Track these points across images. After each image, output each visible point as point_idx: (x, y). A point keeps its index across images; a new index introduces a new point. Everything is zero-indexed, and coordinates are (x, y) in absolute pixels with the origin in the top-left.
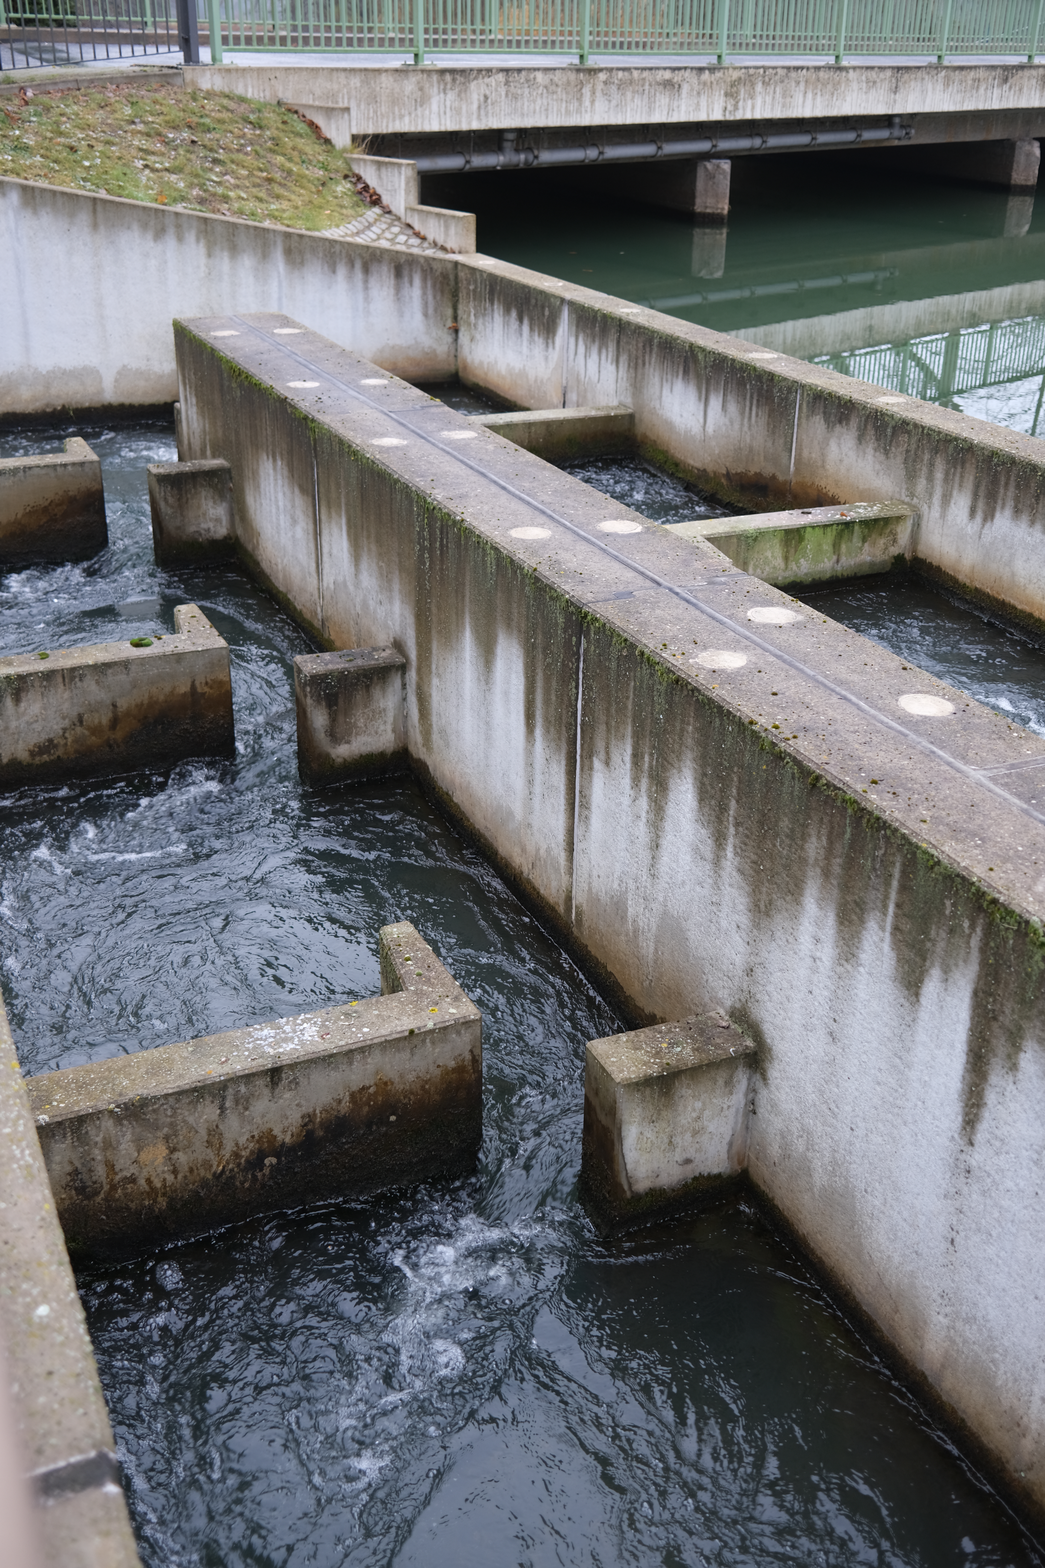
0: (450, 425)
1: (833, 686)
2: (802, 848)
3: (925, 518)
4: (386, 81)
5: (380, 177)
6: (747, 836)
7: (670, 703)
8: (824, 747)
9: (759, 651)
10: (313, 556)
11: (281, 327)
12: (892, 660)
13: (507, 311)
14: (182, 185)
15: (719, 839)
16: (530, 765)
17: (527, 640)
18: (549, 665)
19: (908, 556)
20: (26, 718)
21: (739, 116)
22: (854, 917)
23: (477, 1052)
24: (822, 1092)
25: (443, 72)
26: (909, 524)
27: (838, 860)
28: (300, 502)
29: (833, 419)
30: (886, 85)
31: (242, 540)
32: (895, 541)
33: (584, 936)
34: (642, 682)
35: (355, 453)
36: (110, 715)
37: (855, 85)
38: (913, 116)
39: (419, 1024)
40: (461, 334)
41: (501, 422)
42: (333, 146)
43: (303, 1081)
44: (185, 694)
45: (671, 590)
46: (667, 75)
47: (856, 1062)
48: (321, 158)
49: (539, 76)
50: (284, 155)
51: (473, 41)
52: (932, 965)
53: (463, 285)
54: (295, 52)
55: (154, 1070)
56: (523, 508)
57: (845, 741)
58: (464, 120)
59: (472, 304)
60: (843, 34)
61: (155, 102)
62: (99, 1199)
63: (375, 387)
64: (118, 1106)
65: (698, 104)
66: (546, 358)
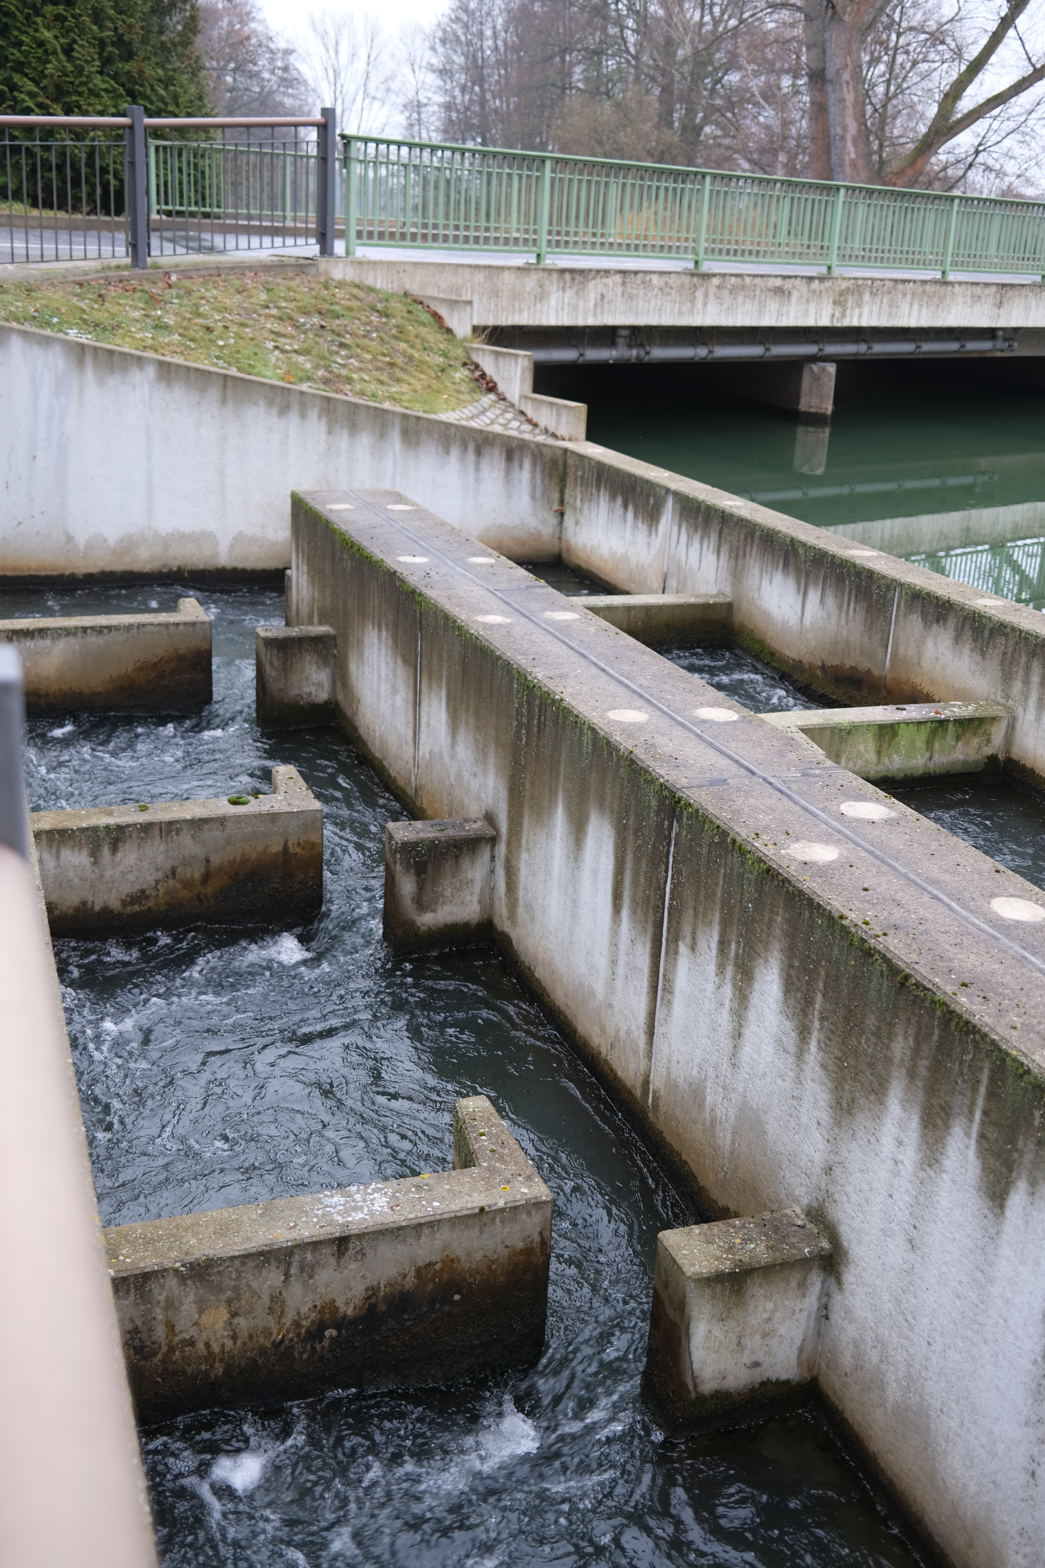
0: (553, 606)
1: (925, 885)
2: (888, 1047)
3: (1020, 720)
4: (508, 278)
5: (497, 366)
6: (832, 1032)
7: (760, 892)
8: (914, 946)
9: (851, 845)
10: (411, 725)
11: (394, 503)
12: (985, 862)
13: (613, 497)
14: (308, 366)
15: (803, 1032)
16: (614, 944)
17: (619, 821)
18: (639, 847)
19: (1001, 757)
20: (121, 868)
21: (846, 323)
22: (939, 1121)
23: (546, 1234)
24: (898, 1302)
25: (563, 271)
26: (1003, 725)
27: (925, 1062)
28: (402, 672)
29: (930, 618)
30: (990, 300)
31: (342, 705)
32: (989, 741)
33: (660, 1122)
34: (732, 869)
35: (460, 628)
36: (203, 869)
37: (960, 299)
38: (1016, 330)
39: (490, 1202)
40: (566, 518)
41: (602, 604)
42: (454, 335)
43: (370, 1252)
44: (277, 854)
45: (765, 779)
46: (778, 282)
47: (935, 1272)
48: (442, 346)
49: (655, 279)
50: (407, 342)
51: (594, 243)
52: (1019, 1176)
53: (571, 471)
54: (424, 248)
55: (222, 1230)
56: (621, 691)
57: (936, 942)
58: (580, 316)
59: (578, 489)
60: (950, 251)
61: (290, 289)
62: (156, 1360)
63: (482, 565)
64: (183, 1266)
65: (807, 310)
66: (649, 545)
